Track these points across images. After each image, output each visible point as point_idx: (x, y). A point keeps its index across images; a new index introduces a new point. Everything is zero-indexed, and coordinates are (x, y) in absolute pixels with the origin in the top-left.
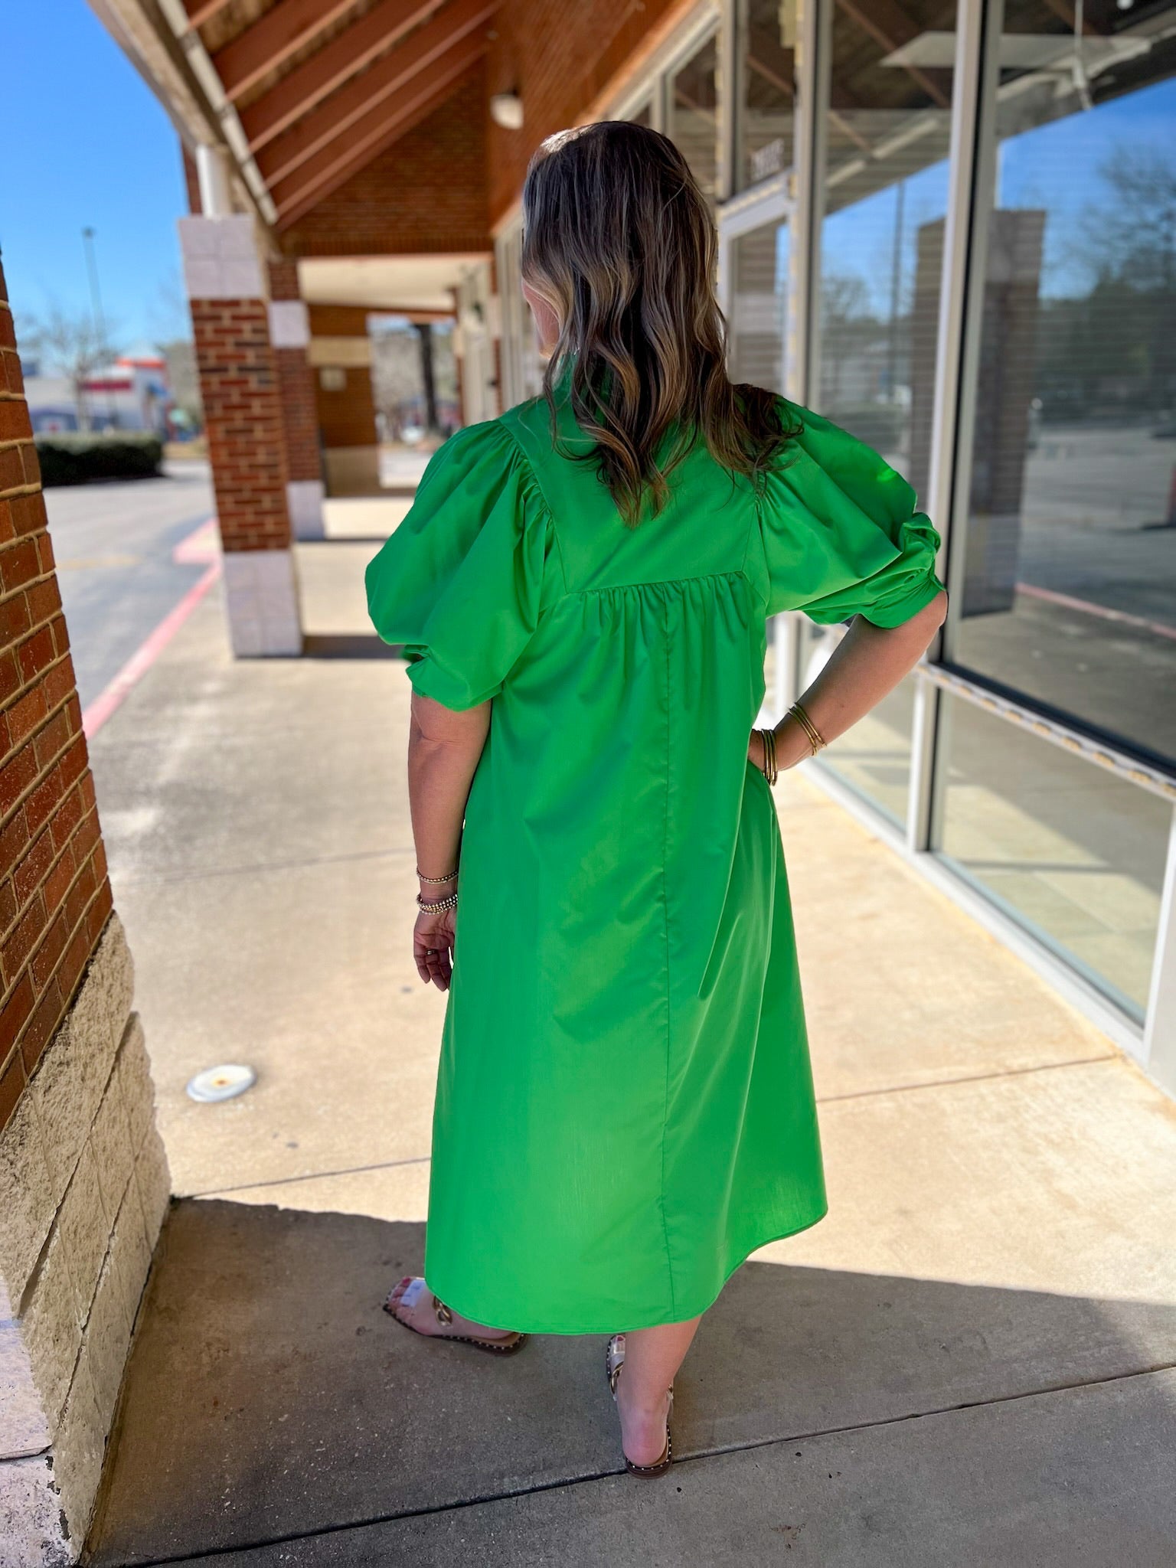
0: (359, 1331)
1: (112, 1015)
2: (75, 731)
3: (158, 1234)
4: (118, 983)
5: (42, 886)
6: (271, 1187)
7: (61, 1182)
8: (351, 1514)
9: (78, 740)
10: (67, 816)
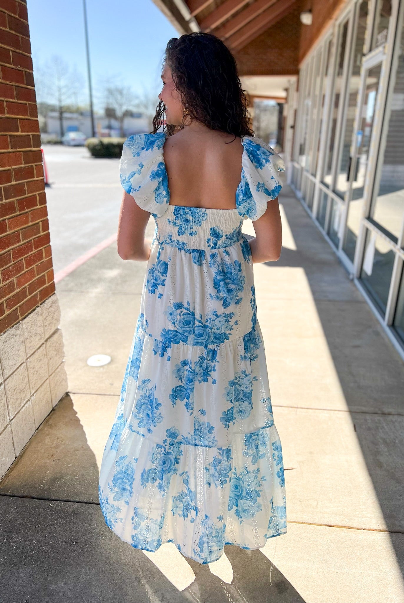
1: (46, 326)
2: (43, 231)
3: (58, 402)
4: (52, 317)
5: (16, 278)
6: (98, 396)
7: (7, 373)
8: (76, 498)
9: (45, 234)
10: (34, 258)
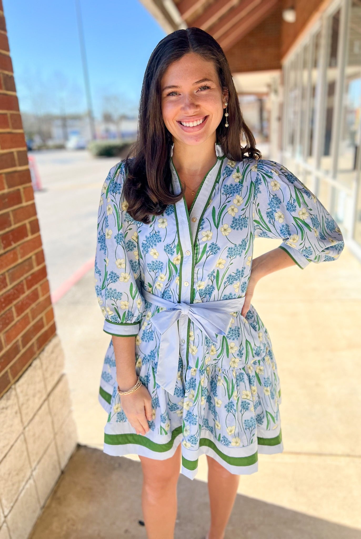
0: (126, 531)
1: (47, 378)
3: (67, 461)
4: (53, 365)
